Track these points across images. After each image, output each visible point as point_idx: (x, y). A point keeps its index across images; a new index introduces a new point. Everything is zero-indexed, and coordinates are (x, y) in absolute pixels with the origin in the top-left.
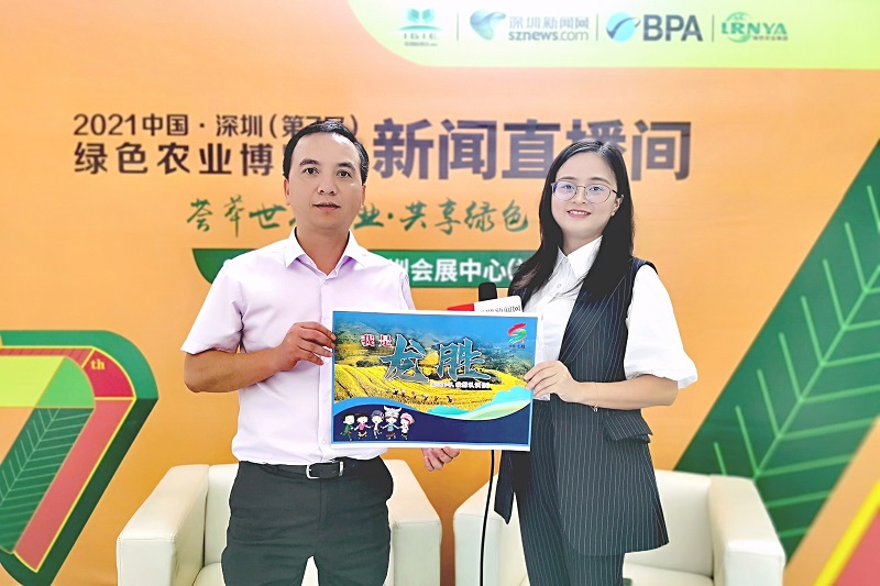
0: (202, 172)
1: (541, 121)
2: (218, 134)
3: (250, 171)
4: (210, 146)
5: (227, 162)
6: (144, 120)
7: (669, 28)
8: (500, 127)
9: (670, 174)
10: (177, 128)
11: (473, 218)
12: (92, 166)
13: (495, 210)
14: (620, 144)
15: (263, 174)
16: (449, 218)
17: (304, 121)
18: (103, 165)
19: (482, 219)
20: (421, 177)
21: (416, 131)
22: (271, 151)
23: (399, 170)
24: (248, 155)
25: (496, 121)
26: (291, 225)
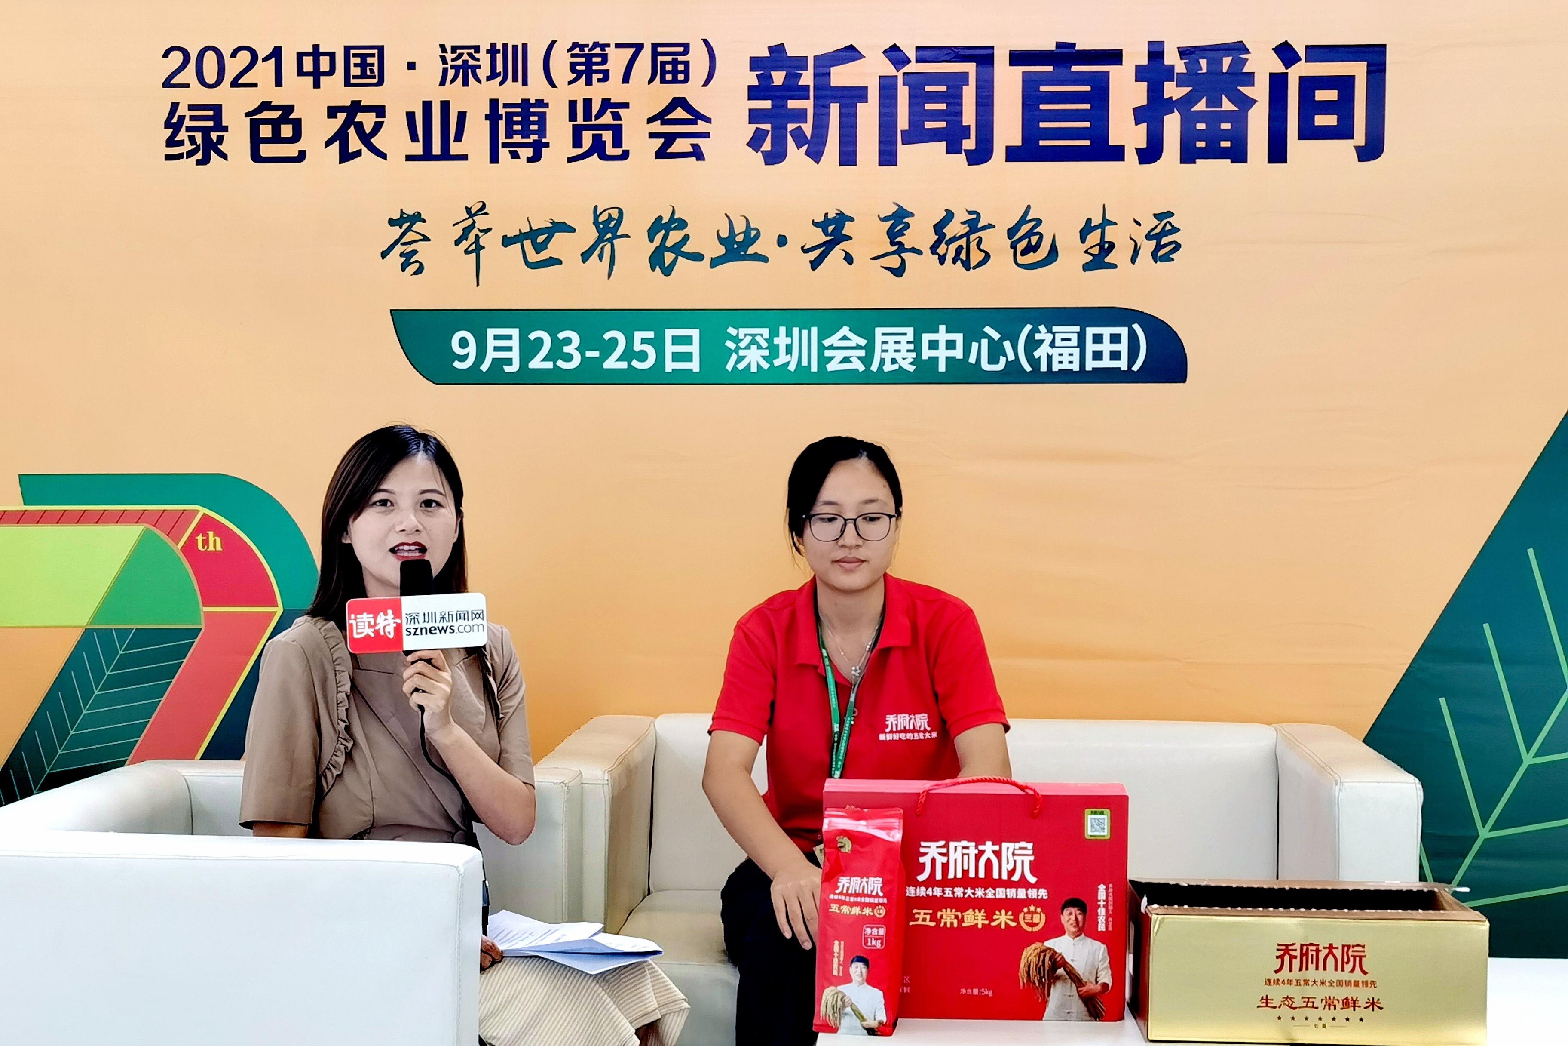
0: (409, 158)
1: (1085, 44)
2: (443, 83)
3: (504, 153)
4: (427, 106)
5: (459, 138)
6: (300, 56)
8: (1001, 59)
9: (1345, 149)
10: (363, 71)
11: (948, 243)
12: (200, 150)
13: (994, 226)
14: (1244, 90)
15: (529, 160)
16: (901, 244)
17: (611, 51)
18: (219, 147)
19: (965, 246)
20: (842, 163)
21: (833, 70)
22: (545, 113)
23: (798, 148)
24: (500, 121)
25: (992, 48)
26: (584, 261)
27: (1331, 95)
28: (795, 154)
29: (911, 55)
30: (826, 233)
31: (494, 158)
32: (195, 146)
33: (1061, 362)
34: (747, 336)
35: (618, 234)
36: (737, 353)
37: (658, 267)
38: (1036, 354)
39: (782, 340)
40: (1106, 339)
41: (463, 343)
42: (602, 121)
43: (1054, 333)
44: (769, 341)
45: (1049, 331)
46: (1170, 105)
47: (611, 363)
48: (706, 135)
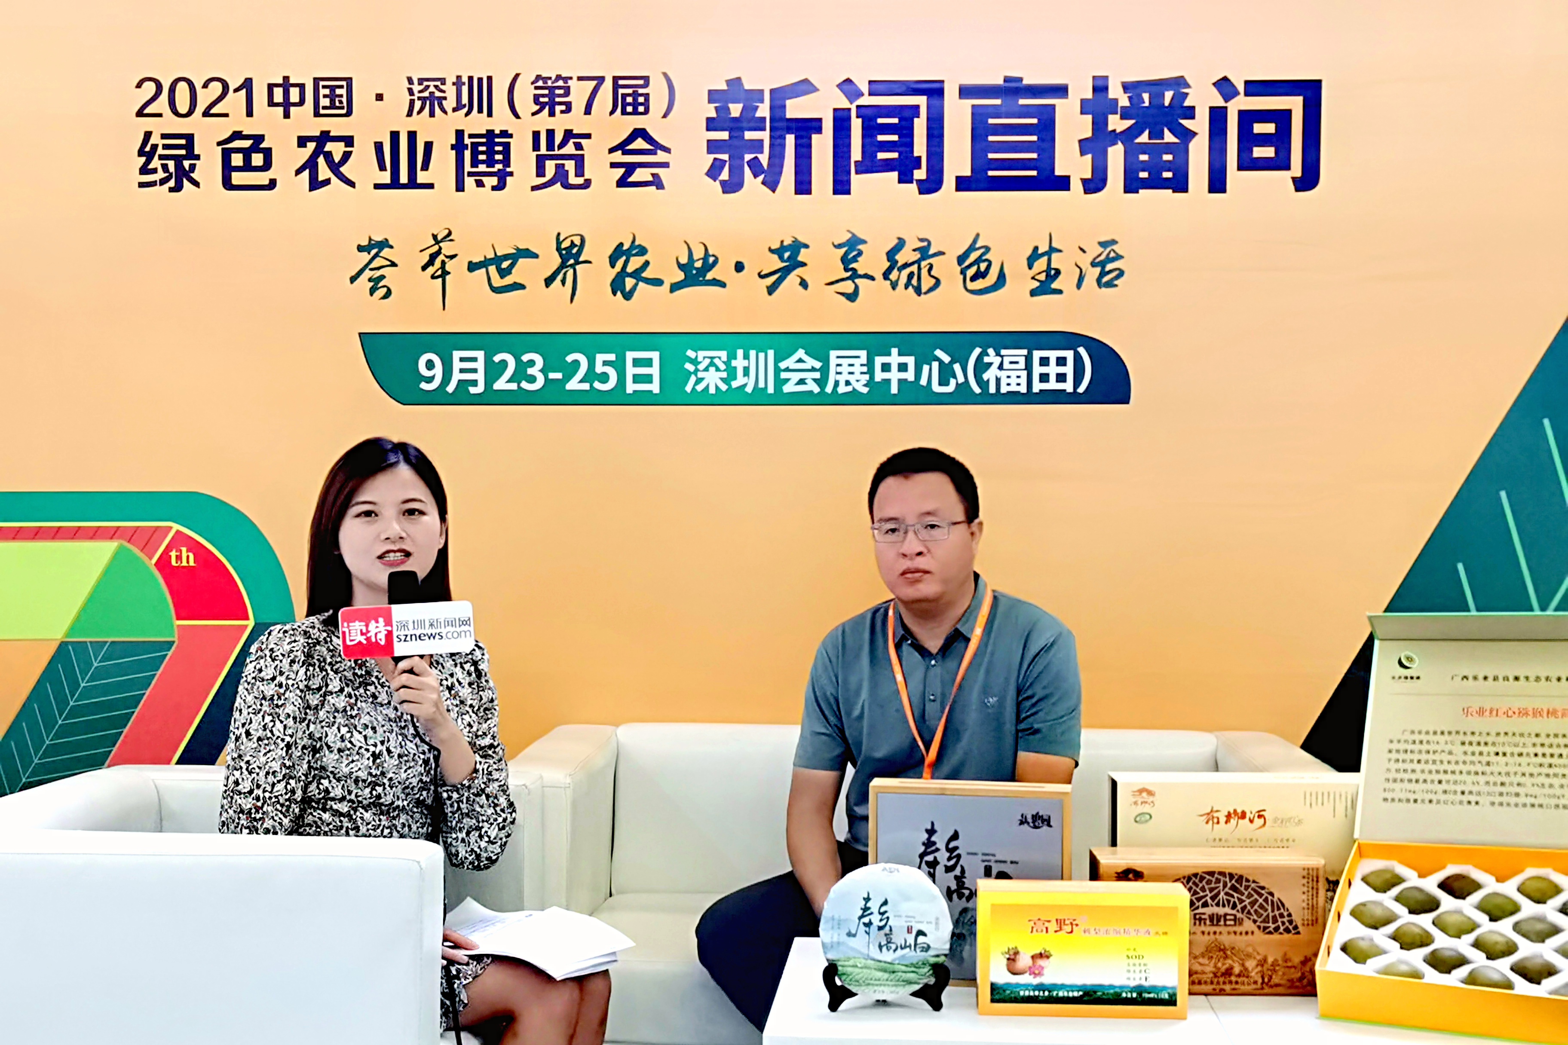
0: (377, 186)
1: (1030, 79)
2: (410, 114)
3: (469, 182)
4: (395, 136)
5: (425, 167)
6: (271, 87)
8: (951, 92)
9: (1283, 179)
10: (332, 102)
11: (900, 270)
12: (172, 178)
13: (943, 253)
14: (1186, 123)
15: (494, 188)
16: (853, 269)
17: (573, 84)
18: (192, 175)
19: (916, 272)
20: (797, 192)
21: (788, 103)
22: (509, 143)
23: (756, 176)
24: (466, 152)
25: (942, 82)
26: (547, 285)
27: (1269, 128)
28: (752, 182)
29: (865, 88)
30: (781, 258)
31: (460, 187)
32: (167, 175)
33: (1008, 384)
34: (706, 359)
35: (581, 259)
36: (696, 375)
37: (619, 293)
38: (985, 377)
39: (739, 363)
40: (1053, 361)
41: (430, 365)
42: (563, 151)
43: (1002, 357)
44: (727, 363)
45: (998, 354)
46: (1115, 137)
47: (573, 385)
48: (665, 165)
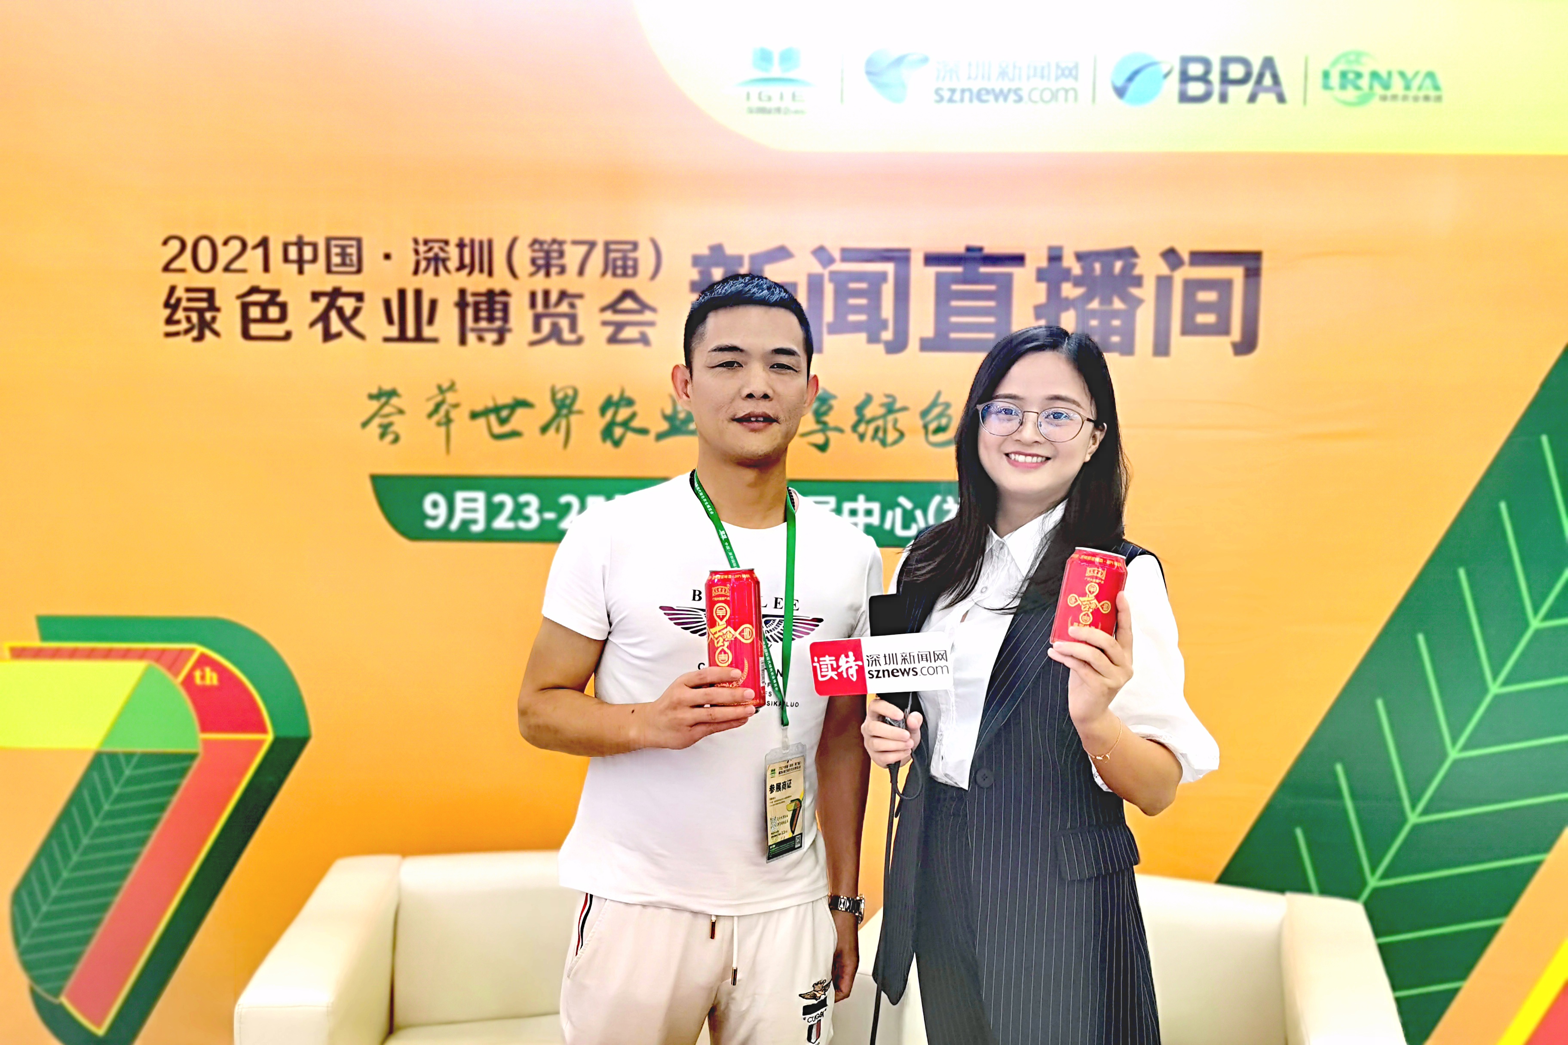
0: (387, 340)
1: (991, 248)
2: (416, 272)
3: (471, 337)
4: (402, 293)
5: (431, 321)
6: (286, 246)
7: (1225, 80)
8: (917, 260)
9: (1223, 344)
10: (343, 261)
11: (869, 422)
12: (195, 328)
13: (908, 409)
14: (1134, 290)
15: (494, 343)
16: (825, 424)
17: (567, 248)
18: (213, 326)
19: (882, 426)
21: (767, 268)
22: (508, 301)
24: (468, 309)
25: (909, 250)
26: (543, 434)
27: (1212, 296)
29: (837, 255)
31: (463, 341)
32: (190, 326)
35: (573, 411)
37: (608, 441)
41: (435, 505)
42: (558, 310)
46: (1066, 304)
48: (651, 324)
